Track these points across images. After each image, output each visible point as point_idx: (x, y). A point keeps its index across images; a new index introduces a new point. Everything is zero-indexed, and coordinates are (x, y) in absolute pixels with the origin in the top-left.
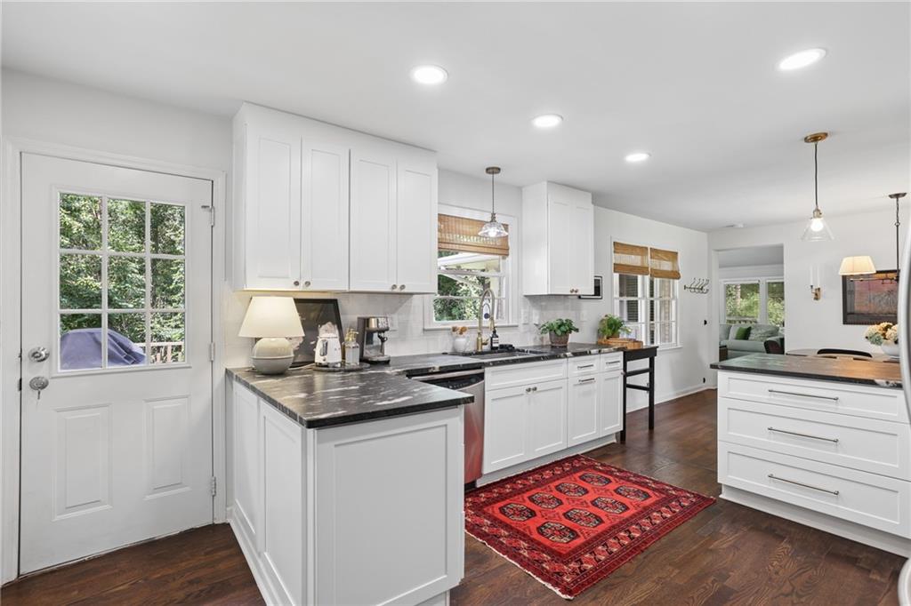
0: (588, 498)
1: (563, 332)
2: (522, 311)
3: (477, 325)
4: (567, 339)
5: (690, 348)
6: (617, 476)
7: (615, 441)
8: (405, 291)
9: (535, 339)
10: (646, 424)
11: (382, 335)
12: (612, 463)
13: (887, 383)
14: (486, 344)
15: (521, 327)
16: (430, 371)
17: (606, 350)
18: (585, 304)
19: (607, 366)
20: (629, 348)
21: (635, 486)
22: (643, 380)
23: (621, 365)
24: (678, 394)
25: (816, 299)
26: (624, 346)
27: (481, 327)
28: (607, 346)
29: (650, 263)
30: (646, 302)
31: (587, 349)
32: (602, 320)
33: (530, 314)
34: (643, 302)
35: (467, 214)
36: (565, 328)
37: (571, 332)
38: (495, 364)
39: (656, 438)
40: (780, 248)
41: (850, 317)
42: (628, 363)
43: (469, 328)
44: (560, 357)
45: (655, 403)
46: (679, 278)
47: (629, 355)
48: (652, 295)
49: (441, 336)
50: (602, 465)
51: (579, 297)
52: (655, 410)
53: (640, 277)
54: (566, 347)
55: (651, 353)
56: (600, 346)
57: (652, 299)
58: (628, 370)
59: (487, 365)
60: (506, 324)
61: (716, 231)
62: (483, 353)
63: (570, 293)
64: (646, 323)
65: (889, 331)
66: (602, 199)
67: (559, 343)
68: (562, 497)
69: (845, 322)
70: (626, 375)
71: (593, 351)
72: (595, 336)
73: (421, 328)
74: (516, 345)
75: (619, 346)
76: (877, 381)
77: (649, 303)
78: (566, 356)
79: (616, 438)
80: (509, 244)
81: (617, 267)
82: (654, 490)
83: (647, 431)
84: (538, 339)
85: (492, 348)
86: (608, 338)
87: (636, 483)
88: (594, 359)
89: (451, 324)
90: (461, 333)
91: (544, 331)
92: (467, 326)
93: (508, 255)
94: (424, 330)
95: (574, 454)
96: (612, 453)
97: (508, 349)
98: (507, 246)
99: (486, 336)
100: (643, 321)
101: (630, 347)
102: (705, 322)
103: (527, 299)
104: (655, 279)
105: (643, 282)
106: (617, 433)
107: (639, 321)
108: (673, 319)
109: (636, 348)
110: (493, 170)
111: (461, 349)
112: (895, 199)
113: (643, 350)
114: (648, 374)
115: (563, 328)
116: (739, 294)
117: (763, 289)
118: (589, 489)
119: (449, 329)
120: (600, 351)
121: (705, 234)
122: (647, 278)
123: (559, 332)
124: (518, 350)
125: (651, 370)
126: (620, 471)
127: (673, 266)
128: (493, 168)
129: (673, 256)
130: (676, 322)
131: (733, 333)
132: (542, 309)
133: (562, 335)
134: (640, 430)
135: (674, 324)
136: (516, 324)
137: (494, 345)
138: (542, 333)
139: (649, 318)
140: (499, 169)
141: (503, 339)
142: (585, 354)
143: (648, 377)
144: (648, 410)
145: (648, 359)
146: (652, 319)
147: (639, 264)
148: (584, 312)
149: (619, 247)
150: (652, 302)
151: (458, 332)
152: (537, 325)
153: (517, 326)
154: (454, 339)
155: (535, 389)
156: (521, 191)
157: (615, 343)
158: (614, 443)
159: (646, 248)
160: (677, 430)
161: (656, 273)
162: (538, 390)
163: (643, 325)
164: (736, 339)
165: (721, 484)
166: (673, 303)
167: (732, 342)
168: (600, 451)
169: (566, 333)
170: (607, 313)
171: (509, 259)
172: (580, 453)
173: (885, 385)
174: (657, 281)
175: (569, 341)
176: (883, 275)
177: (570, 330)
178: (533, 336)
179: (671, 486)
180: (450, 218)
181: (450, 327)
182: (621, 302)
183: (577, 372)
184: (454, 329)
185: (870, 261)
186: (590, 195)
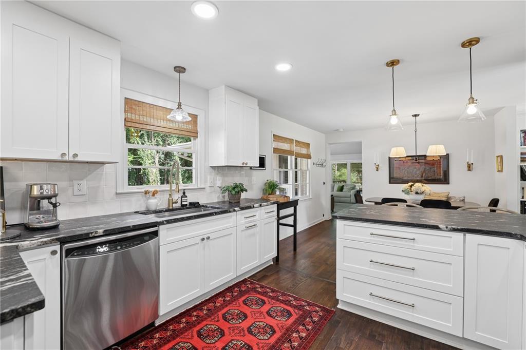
0: (245, 325)
1: (236, 192)
2: (208, 177)
3: (169, 189)
4: (240, 197)
5: (316, 199)
6: (270, 297)
7: (272, 263)
8: (78, 159)
9: (218, 197)
10: (292, 247)
11: (53, 200)
12: (268, 284)
13: (447, 227)
14: (176, 203)
15: (208, 190)
16: (91, 236)
17: (265, 204)
18: (255, 173)
19: (265, 215)
20: (280, 201)
21: (282, 305)
22: (290, 221)
23: (275, 213)
24: (310, 225)
25: (377, 170)
26: (278, 200)
27: (171, 190)
28: (267, 200)
29: (295, 149)
30: (293, 172)
31: (251, 204)
32: (266, 183)
33: (214, 180)
34: (291, 171)
35: (161, 103)
36: (238, 189)
37: (243, 192)
38: (168, 222)
39: (298, 257)
40: (360, 144)
41: (393, 180)
42: (280, 211)
43: (160, 191)
44: (230, 212)
45: (297, 232)
46: (310, 158)
47: (281, 206)
48: (296, 168)
49: (134, 199)
50: (262, 287)
51: (251, 168)
52: (297, 236)
53: (289, 157)
54: (239, 202)
55: (294, 204)
56: (263, 200)
57: (296, 170)
58: (281, 215)
59: (162, 223)
60: (196, 187)
61: (330, 132)
62: (173, 210)
63: (241, 165)
64: (293, 184)
65: (413, 187)
66: (265, 105)
67: (234, 200)
68: (225, 326)
69: (390, 183)
70: (279, 218)
71: (255, 205)
72: (262, 193)
73: (114, 191)
74: (201, 203)
75: (275, 200)
76: (441, 226)
77: (294, 173)
78: (235, 211)
79: (273, 261)
80: (198, 130)
81: (276, 150)
82: (295, 307)
83: (292, 252)
84: (221, 197)
85: (183, 206)
86: (269, 194)
87: (282, 302)
88: (257, 211)
89: (143, 188)
90: (153, 195)
91: (224, 192)
92: (158, 189)
93: (197, 137)
94: (117, 194)
95: (243, 279)
96: (269, 274)
97: (195, 205)
98: (197, 130)
99: (177, 197)
100: (291, 183)
101: (282, 200)
102: (324, 183)
103: (211, 170)
104: (298, 158)
105: (291, 160)
106: (273, 259)
107: (289, 183)
108: (308, 182)
109: (286, 201)
110: (180, 70)
111: (153, 208)
112: (414, 118)
113: (289, 202)
114: (293, 216)
115: (236, 189)
116: (336, 169)
117: (349, 166)
118: (248, 312)
119: (143, 192)
120: (260, 205)
121: (323, 135)
122: (293, 157)
123: (233, 192)
124: (203, 206)
125: (295, 215)
126: (273, 291)
127: (308, 151)
128: (179, 67)
129: (307, 145)
130: (309, 183)
131: (336, 188)
132: (224, 175)
133: (235, 194)
134: (288, 254)
135: (308, 184)
136: (204, 187)
137: (184, 203)
138: (222, 193)
139: (294, 181)
140: (185, 69)
141: (191, 198)
142: (249, 207)
143: (293, 219)
144: (293, 237)
145: (293, 207)
146: (296, 181)
147: (289, 149)
148: (254, 178)
149: (276, 138)
150: (296, 172)
151: (151, 194)
152: (219, 187)
153: (204, 188)
154: (148, 200)
155: (208, 238)
156: (208, 93)
157: (273, 198)
158: (272, 265)
159: (293, 140)
160: (310, 250)
161: (298, 155)
162: (211, 238)
163: (291, 186)
164: (337, 191)
165: (338, 300)
166: (308, 172)
167: (336, 193)
168: (261, 273)
169: (238, 193)
170: (269, 179)
171: (198, 139)
172: (246, 277)
173: (445, 229)
174: (299, 159)
175: (241, 198)
176: (410, 158)
177: (242, 190)
178: (217, 195)
179: (306, 302)
180: (144, 105)
181: (143, 190)
182: (280, 172)
183: (244, 221)
184: (146, 192)
185: (404, 150)
186: (257, 100)
